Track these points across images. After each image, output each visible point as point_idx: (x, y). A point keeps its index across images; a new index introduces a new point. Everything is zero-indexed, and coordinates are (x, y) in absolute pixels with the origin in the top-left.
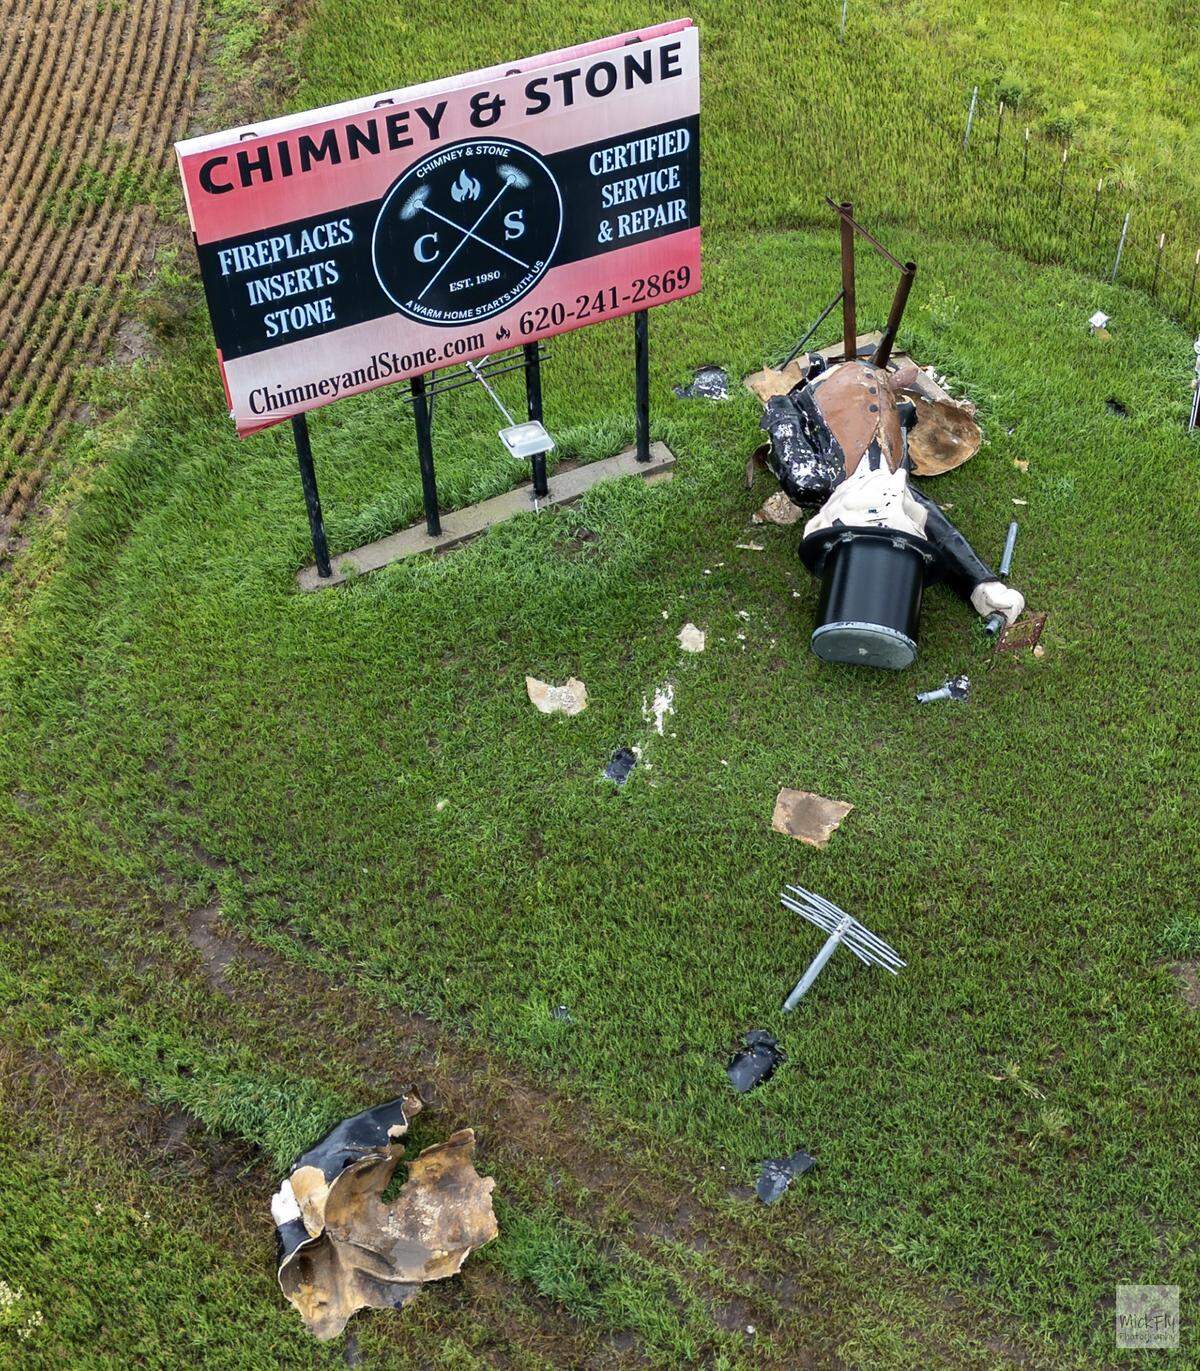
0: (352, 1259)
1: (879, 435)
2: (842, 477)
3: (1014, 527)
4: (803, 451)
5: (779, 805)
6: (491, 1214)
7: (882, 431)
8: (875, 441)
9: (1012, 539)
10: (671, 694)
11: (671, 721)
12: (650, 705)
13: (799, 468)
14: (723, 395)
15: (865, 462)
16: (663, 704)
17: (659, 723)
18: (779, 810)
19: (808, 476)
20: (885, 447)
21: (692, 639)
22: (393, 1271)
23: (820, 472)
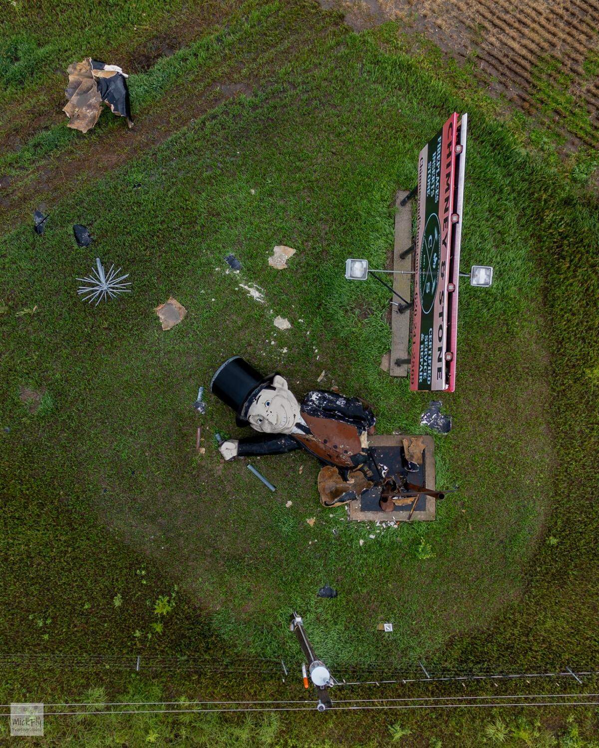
0: (86, 82)
1: (314, 437)
2: (302, 411)
3: (273, 490)
4: (325, 403)
5: (181, 306)
6: (76, 128)
7: (314, 439)
8: (311, 434)
9: (266, 483)
10: (258, 300)
11: (245, 293)
12: (258, 289)
13: (317, 396)
14: (425, 422)
15: (303, 423)
16: (255, 294)
17: (246, 287)
18: (179, 305)
19: (311, 397)
20: (307, 437)
21: (282, 324)
22: (78, 94)
23: (311, 403)
